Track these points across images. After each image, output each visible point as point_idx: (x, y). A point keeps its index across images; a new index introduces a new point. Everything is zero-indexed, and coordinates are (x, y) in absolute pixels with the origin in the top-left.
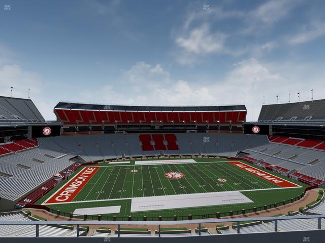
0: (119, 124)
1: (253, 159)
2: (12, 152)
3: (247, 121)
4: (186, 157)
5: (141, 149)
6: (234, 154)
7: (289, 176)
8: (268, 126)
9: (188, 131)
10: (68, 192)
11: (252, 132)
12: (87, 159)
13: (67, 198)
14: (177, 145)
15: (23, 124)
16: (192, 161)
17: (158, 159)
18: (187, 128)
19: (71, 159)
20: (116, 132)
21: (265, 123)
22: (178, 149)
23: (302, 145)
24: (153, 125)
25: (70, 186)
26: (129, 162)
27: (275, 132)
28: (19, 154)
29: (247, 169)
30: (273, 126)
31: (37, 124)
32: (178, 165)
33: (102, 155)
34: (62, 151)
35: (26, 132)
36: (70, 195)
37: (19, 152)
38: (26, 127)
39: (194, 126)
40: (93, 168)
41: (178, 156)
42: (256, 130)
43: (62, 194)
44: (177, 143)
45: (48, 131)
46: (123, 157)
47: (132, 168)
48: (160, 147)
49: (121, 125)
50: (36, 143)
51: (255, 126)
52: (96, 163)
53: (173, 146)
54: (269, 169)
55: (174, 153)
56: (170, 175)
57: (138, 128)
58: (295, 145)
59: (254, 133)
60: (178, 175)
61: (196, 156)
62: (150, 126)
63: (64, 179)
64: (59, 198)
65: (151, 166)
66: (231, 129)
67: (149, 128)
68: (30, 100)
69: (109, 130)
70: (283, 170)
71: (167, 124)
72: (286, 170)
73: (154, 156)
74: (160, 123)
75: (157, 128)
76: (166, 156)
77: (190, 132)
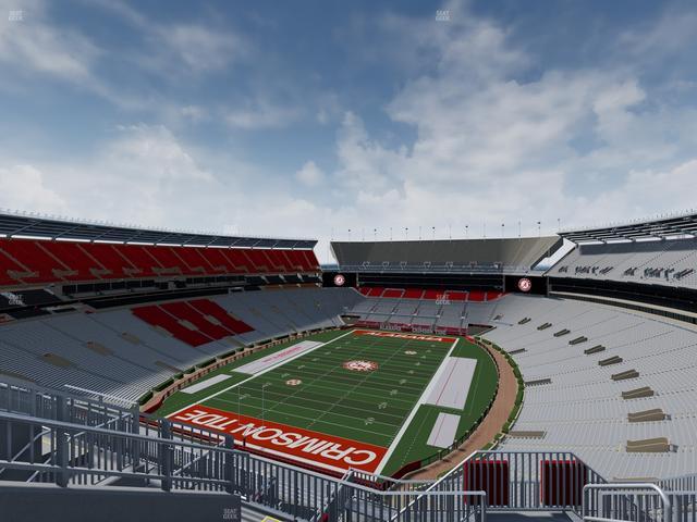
6: (339, 321)
7: (434, 332)
11: (333, 284)
14: (241, 321)
18: (229, 283)
20: (49, 309)
21: (351, 269)
22: (253, 329)
24: (163, 280)
30: (360, 274)
39: (241, 278)
42: (339, 280)
44: (235, 317)
51: (337, 274)
57: (122, 291)
58: (401, 298)
61: (293, 335)
62: (150, 284)
67: (153, 289)
70: (423, 327)
71: (193, 277)
72: (427, 327)
73: (234, 353)
74: (178, 274)
75: (172, 287)
76: (252, 346)
77: (233, 291)
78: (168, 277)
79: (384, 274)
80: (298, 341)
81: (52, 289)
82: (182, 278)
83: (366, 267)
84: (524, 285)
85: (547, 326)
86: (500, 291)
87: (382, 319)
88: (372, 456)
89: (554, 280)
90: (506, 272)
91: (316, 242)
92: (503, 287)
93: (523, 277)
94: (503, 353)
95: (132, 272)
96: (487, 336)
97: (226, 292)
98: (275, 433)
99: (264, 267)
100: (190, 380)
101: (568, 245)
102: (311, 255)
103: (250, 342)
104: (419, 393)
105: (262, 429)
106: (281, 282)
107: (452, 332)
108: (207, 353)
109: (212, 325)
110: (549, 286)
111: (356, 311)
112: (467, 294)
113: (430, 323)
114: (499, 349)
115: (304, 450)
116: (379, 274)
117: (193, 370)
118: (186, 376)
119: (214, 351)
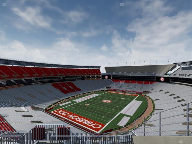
0: (36, 77)
1: (115, 89)
3: (101, 73)
6: (105, 89)
7: (132, 93)
9: (77, 79)
11: (105, 78)
14: (78, 88)
21: (110, 74)
22: (81, 90)
24: (59, 77)
27: (114, 78)
39: (80, 77)
41: (85, 93)
42: (106, 77)
58: (124, 83)
62: (56, 78)
69: (28, 83)
70: (129, 91)
71: (67, 76)
72: (130, 91)
73: (75, 96)
74: (63, 75)
75: (62, 79)
76: (80, 95)
77: (78, 80)
78: (61, 76)
79: (119, 76)
80: (92, 94)
81: (33, 79)
82: (64, 76)
83: (114, 74)
84: (162, 79)
85: (168, 92)
86: (155, 81)
87: (117, 89)
88: (101, 126)
89: (172, 78)
90: (157, 75)
91: (100, 67)
92: (156, 80)
93: (162, 77)
94: (152, 100)
95: (52, 75)
96: (148, 95)
97: (76, 80)
98: (77, 117)
99: (86, 74)
100: (61, 102)
101: (178, 67)
102: (99, 70)
103: (79, 93)
104: (121, 110)
105: (74, 116)
106: (90, 78)
107: (138, 93)
108: (68, 96)
109: (70, 88)
110: (170, 80)
111: (110, 86)
112: (144, 82)
113: (131, 90)
114: (151, 99)
115: (83, 123)
116: (118, 76)
117: (63, 100)
118: (61, 101)
119: (70, 95)
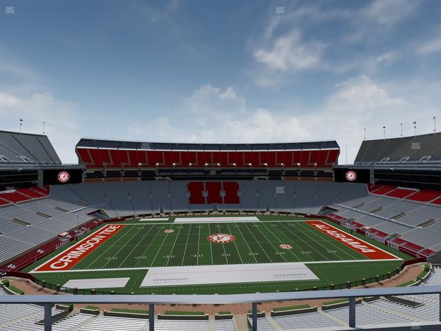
0: (161, 168)
1: (341, 218)
2: (12, 203)
3: (339, 164)
4: (247, 213)
5: (187, 201)
6: (316, 211)
7: (386, 243)
8: (368, 171)
9: (255, 178)
10: (70, 257)
11: (345, 179)
12: (111, 214)
13: (66, 264)
14: (238, 197)
15: (31, 167)
16: (254, 219)
17: (209, 216)
18: (255, 173)
19: (89, 214)
20: (157, 178)
22: (239, 203)
23: (415, 198)
25: (78, 249)
26: (167, 219)
27: (378, 180)
28: (20, 205)
29: (328, 232)
30: (375, 171)
31: (51, 167)
32: (231, 224)
33: (134, 209)
34: (80, 204)
35: (36, 178)
36: (71, 261)
37: (20, 203)
38: (36, 171)
40: (117, 226)
41: (237, 212)
42: (351, 176)
43: (62, 260)
44: (239, 194)
45: (64, 177)
46: (162, 212)
47: (168, 227)
48: (214, 199)
49: (164, 168)
50: (47, 193)
51: (350, 170)
52: (123, 219)
53: (232, 199)
54: (361, 232)
55: (233, 207)
56: (215, 238)
57: (186, 173)
58: (403, 199)
59: (349, 181)
60: (226, 238)
61: (261, 212)
62: (203, 171)
63: (71, 240)
64: (55, 265)
65: (194, 225)
66: (315, 174)
67: (202, 173)
68: (45, 136)
69: (149, 176)
70: (379, 234)
72: (385, 235)
75: (213, 173)
77: (259, 179)
91: (336, 142)
97: (252, 179)
102: (334, 154)
103: (224, 208)
119: (195, 208)
